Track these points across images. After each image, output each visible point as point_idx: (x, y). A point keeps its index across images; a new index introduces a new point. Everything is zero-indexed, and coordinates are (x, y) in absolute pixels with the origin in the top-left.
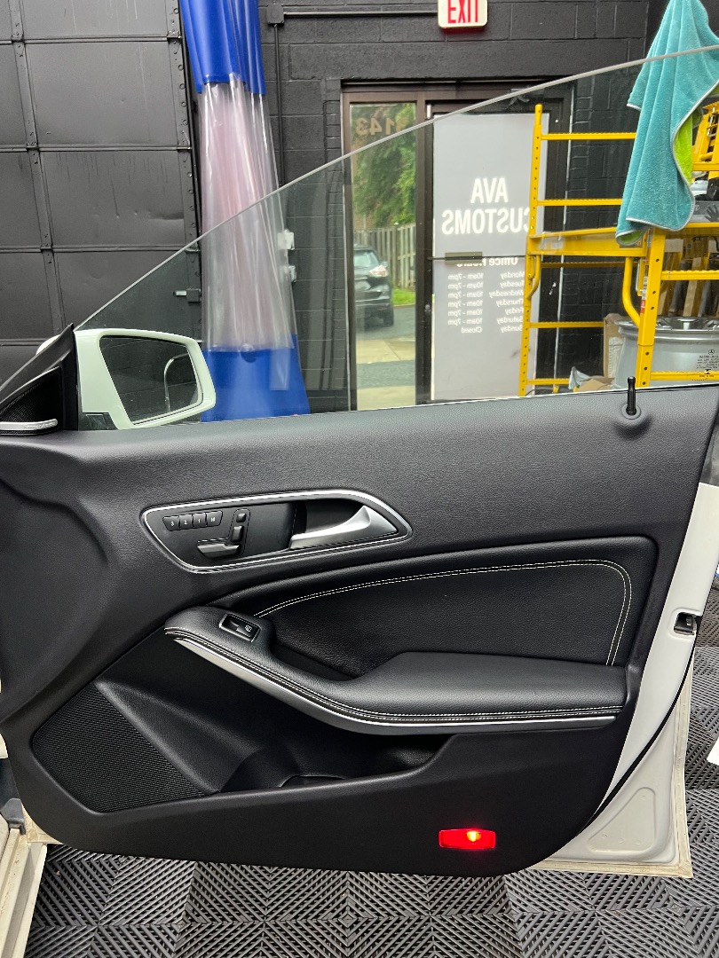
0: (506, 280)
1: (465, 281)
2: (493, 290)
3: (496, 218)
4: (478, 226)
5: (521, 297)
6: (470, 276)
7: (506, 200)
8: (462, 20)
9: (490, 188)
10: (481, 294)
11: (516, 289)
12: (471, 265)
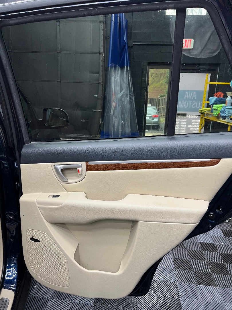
0: (194, 122)
1: (180, 122)
2: (189, 125)
3: (192, 103)
4: (186, 106)
5: (198, 127)
6: (182, 120)
7: (195, 98)
8: (185, 47)
9: (190, 95)
10: (185, 126)
11: (196, 125)
12: (183, 117)
